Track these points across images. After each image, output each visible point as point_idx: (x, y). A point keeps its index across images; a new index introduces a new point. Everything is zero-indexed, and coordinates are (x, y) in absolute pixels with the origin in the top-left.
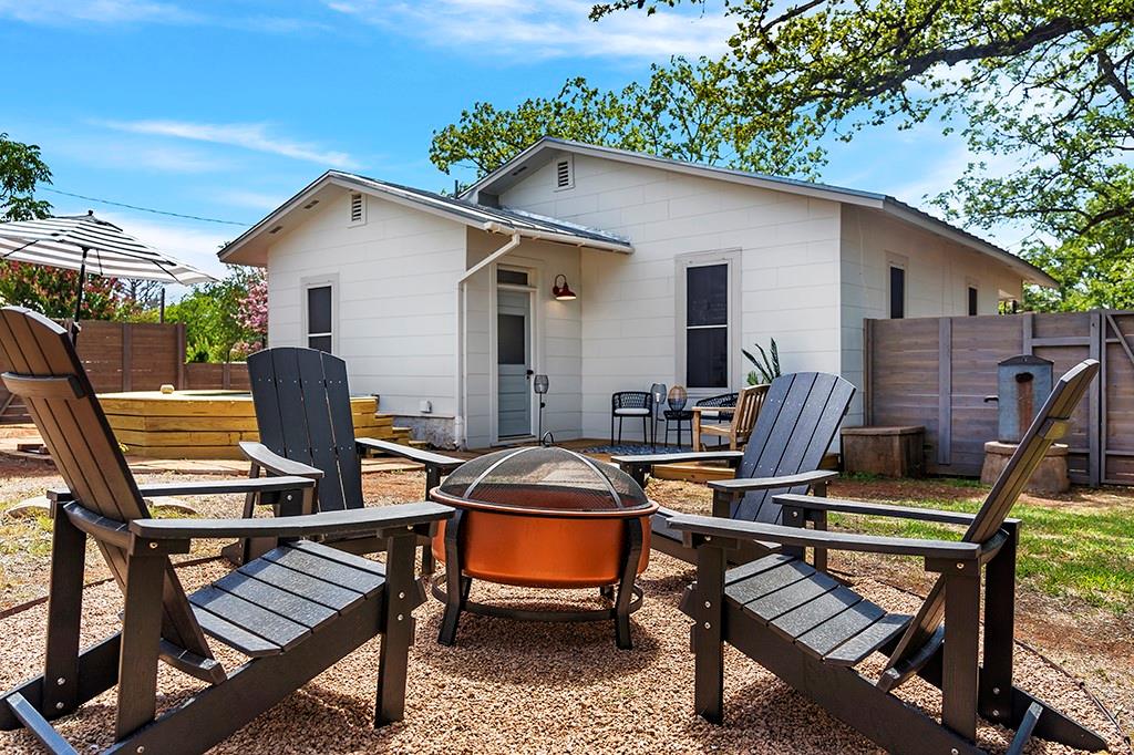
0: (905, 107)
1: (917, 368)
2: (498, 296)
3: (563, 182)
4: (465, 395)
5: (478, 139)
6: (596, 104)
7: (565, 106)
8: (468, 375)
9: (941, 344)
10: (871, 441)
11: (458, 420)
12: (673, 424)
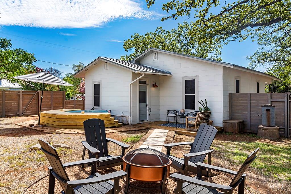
0: (241, 36)
1: (242, 106)
2: (139, 87)
3: (155, 58)
4: (131, 111)
5: (135, 43)
6: (164, 33)
7: (156, 34)
8: (132, 106)
9: (248, 100)
10: (230, 124)
11: (129, 117)
12: (182, 119)
